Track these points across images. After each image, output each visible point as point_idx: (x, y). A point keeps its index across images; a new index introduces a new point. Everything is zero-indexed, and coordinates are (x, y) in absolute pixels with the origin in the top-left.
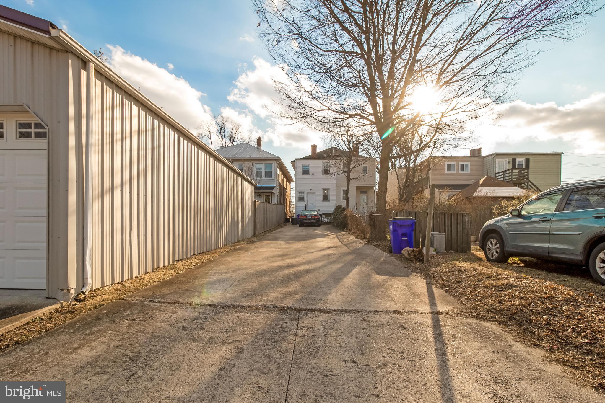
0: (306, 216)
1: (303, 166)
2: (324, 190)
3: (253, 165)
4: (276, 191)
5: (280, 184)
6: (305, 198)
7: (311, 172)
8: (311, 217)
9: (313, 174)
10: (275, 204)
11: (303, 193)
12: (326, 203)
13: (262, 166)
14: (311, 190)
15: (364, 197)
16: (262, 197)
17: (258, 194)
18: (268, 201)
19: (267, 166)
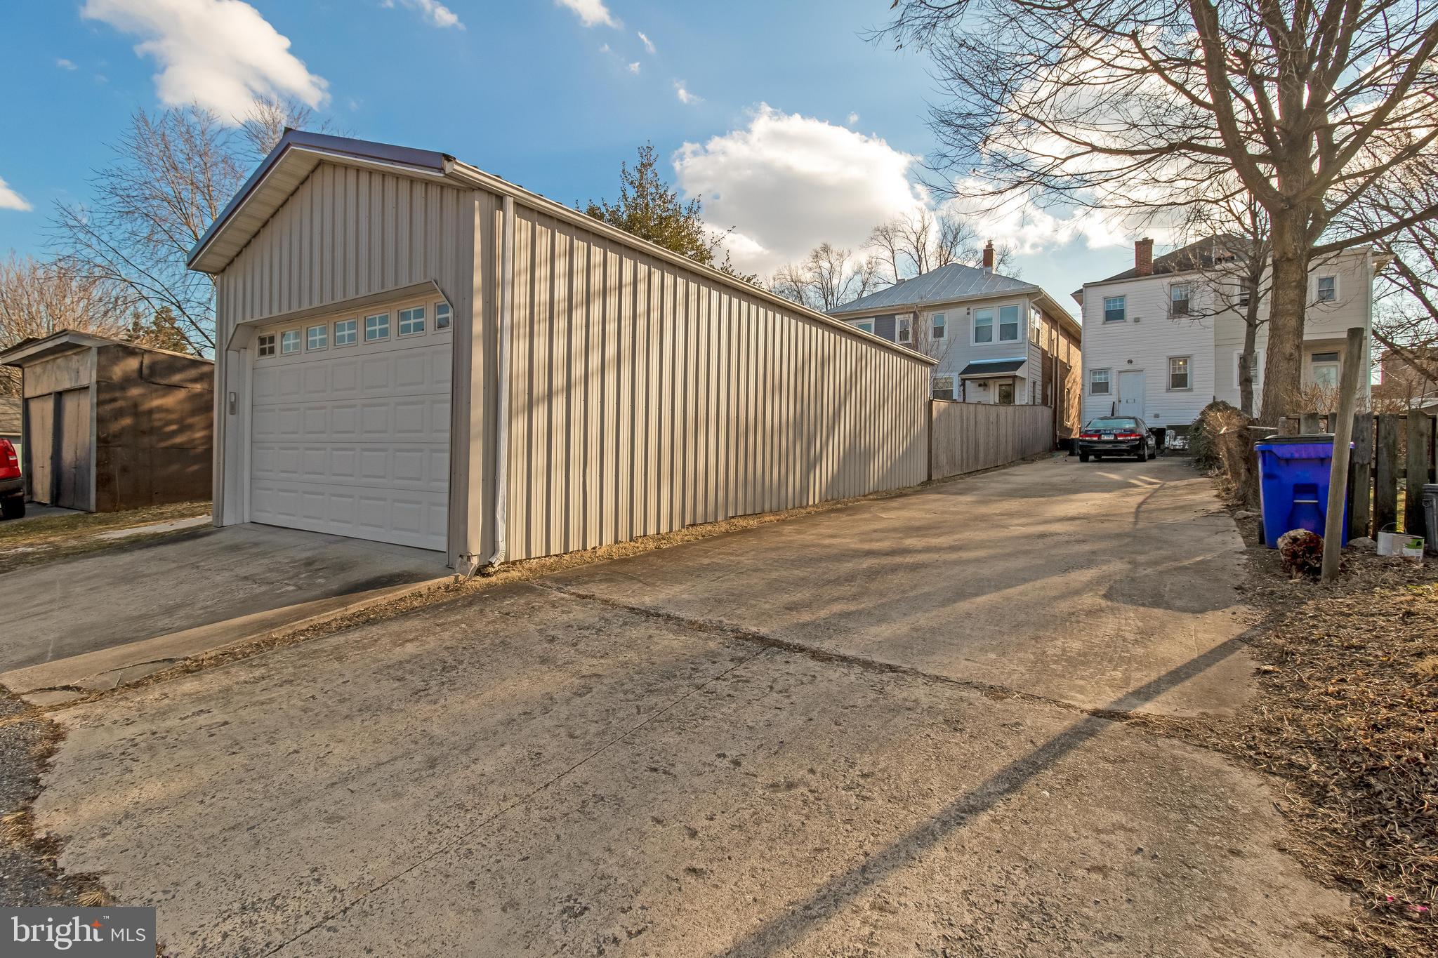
0: (1098, 433)
1: (1107, 300)
2: (1173, 360)
3: (968, 314)
4: (1030, 373)
5: (1044, 353)
6: (1113, 386)
7: (1130, 314)
8: (1116, 436)
9: (1137, 320)
10: (1027, 405)
11: (1105, 371)
12: (1179, 396)
13: (993, 315)
14: (1130, 362)
15: (1325, 370)
16: (992, 390)
17: (982, 382)
18: (1007, 397)
19: (1003, 313)
